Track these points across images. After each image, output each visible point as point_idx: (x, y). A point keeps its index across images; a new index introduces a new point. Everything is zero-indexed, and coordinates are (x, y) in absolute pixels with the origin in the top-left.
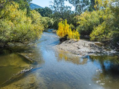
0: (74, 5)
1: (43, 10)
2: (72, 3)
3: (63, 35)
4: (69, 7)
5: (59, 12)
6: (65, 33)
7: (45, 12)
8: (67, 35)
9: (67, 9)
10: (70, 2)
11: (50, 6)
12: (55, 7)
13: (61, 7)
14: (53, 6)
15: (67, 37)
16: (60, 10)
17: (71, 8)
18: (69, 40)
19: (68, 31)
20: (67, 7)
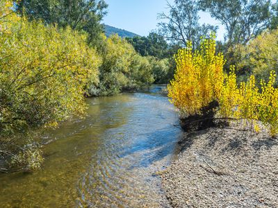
0: (224, 22)
1: (143, 41)
2: (218, 17)
3: (197, 105)
4: (211, 28)
5: (184, 40)
6: (204, 94)
7: (150, 46)
8: (215, 104)
9: (205, 33)
10: (214, 14)
11: (161, 27)
12: (173, 29)
13: (189, 28)
14: (167, 25)
15: (213, 113)
16: (185, 37)
17: (217, 30)
18: (227, 125)
19: (219, 85)
20: (205, 29)
